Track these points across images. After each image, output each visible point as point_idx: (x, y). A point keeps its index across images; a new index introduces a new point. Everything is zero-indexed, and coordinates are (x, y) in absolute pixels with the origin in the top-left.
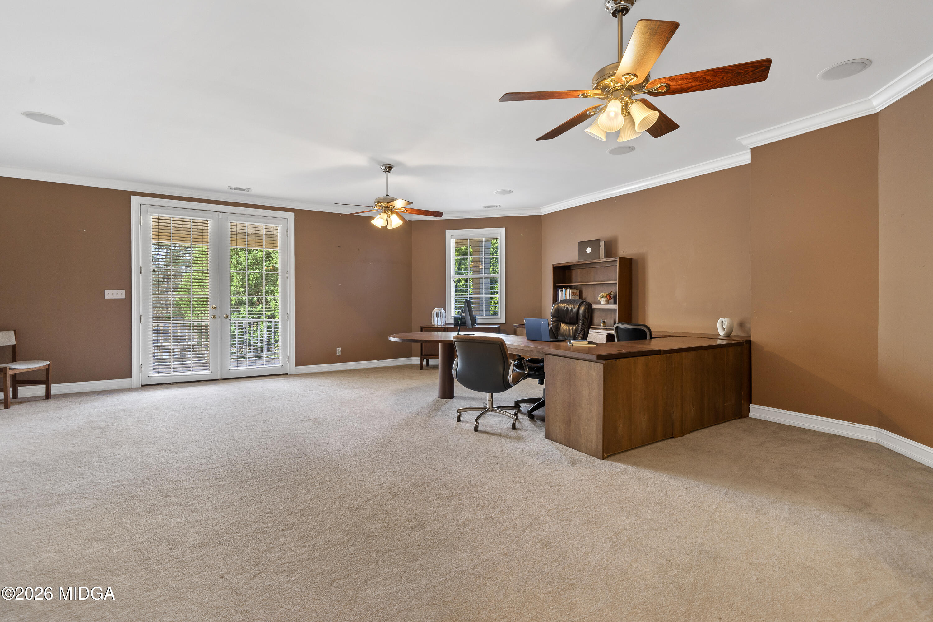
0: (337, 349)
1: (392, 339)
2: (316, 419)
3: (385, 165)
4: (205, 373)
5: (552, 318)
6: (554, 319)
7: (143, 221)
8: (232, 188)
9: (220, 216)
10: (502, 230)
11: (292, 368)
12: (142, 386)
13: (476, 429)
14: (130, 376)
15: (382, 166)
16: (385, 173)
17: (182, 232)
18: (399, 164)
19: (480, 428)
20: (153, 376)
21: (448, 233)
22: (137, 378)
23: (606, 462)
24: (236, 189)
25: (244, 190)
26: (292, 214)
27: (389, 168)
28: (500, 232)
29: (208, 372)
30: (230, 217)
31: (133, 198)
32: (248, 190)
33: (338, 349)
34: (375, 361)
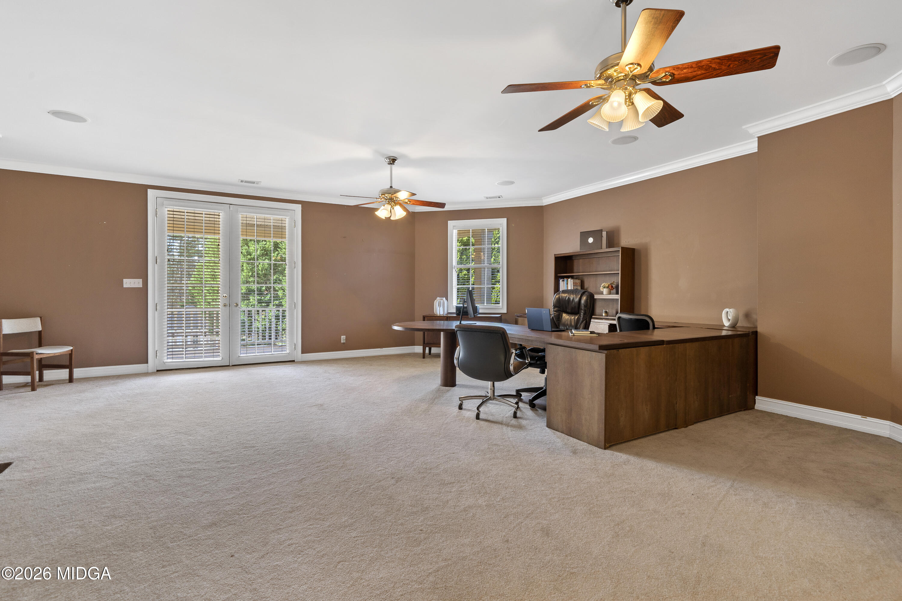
0: (342, 337)
1: (396, 328)
2: (321, 405)
3: (389, 158)
4: (217, 359)
5: (554, 308)
6: (556, 309)
7: (158, 213)
8: (242, 181)
9: (231, 208)
10: (504, 221)
11: (298, 355)
12: (158, 371)
13: (478, 417)
14: (146, 362)
15: (386, 158)
16: (389, 166)
17: (195, 224)
18: (404, 156)
19: (482, 416)
20: (170, 362)
21: (451, 223)
22: (152, 363)
23: (608, 452)
24: (246, 182)
25: (254, 183)
26: (299, 207)
27: (393, 161)
28: (502, 223)
29: (219, 359)
30: (240, 209)
31: (150, 192)
32: (257, 183)
33: (343, 338)
34: (379, 349)
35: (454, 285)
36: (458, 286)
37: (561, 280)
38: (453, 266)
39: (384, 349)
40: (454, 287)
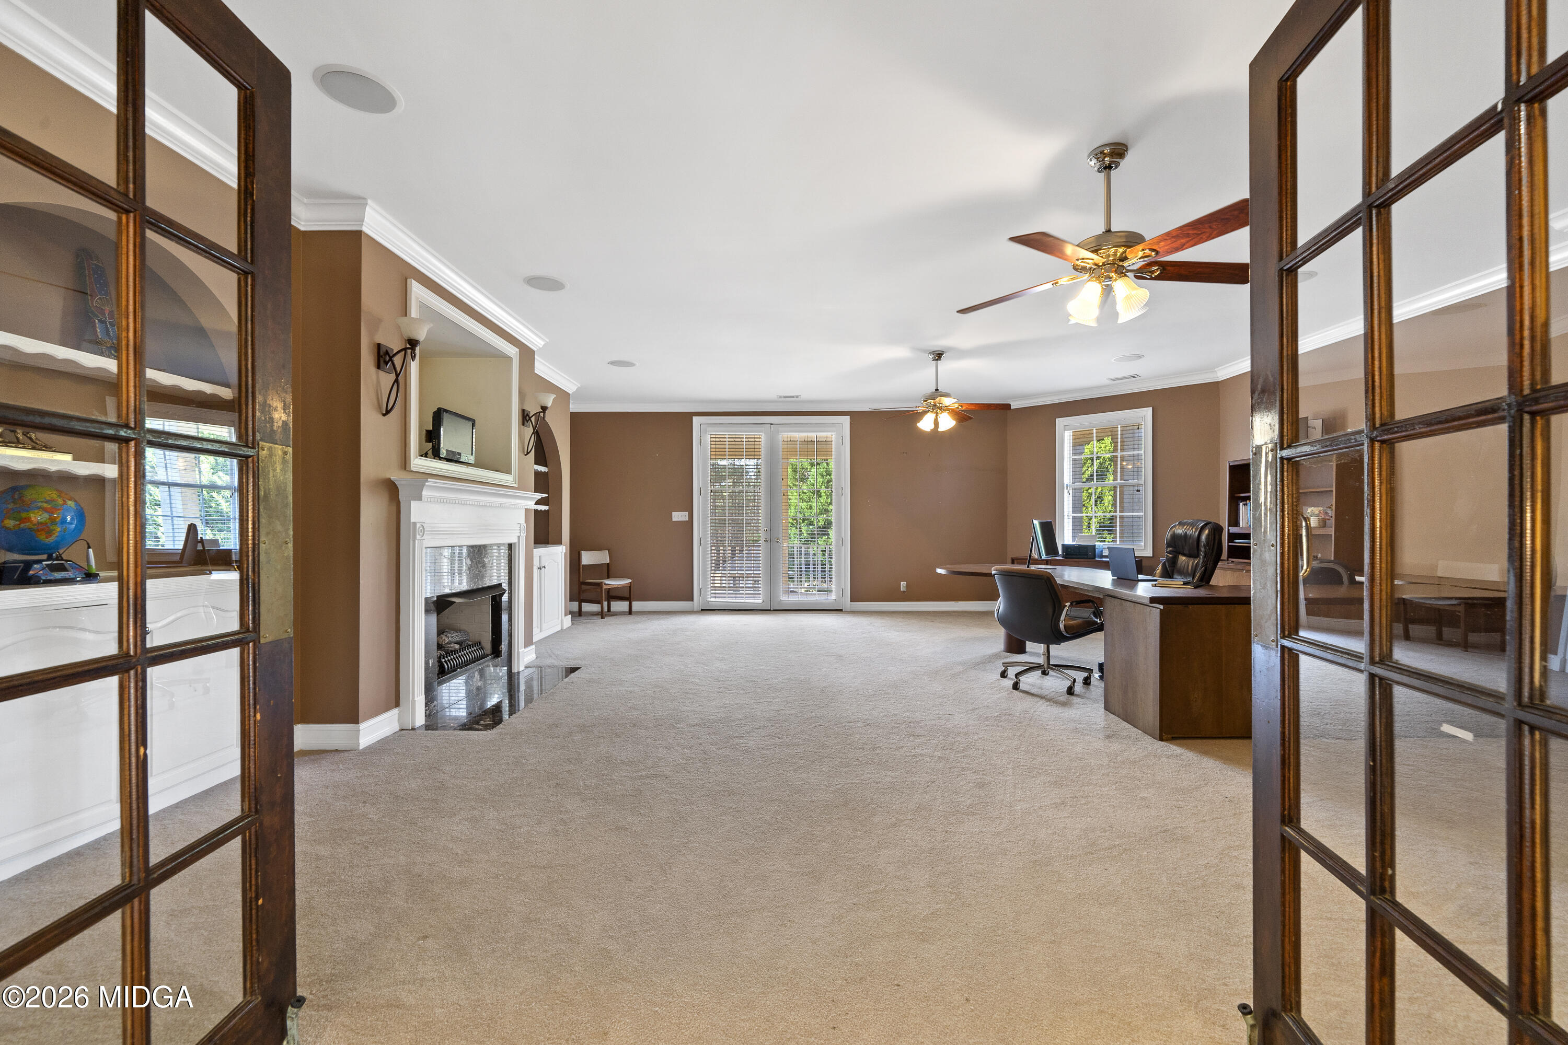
0: (902, 583)
3: (933, 353)
4: (758, 601)
5: (1167, 548)
6: (1169, 549)
7: (702, 441)
8: (780, 397)
9: (772, 429)
10: (1148, 412)
11: (847, 603)
12: (702, 610)
13: (1016, 686)
14: (691, 599)
15: (930, 353)
16: (934, 362)
17: (737, 447)
18: (950, 349)
19: (1022, 686)
20: (714, 600)
21: (1060, 422)
22: (697, 602)
24: (785, 397)
25: (793, 397)
26: (847, 419)
27: (938, 356)
28: (1145, 414)
29: (760, 601)
30: (781, 428)
31: (695, 419)
32: (797, 397)
33: (903, 585)
34: (953, 602)
35: (1066, 514)
36: (1075, 515)
37: (1241, 504)
38: (1065, 486)
39: (960, 602)
40: (1066, 517)
